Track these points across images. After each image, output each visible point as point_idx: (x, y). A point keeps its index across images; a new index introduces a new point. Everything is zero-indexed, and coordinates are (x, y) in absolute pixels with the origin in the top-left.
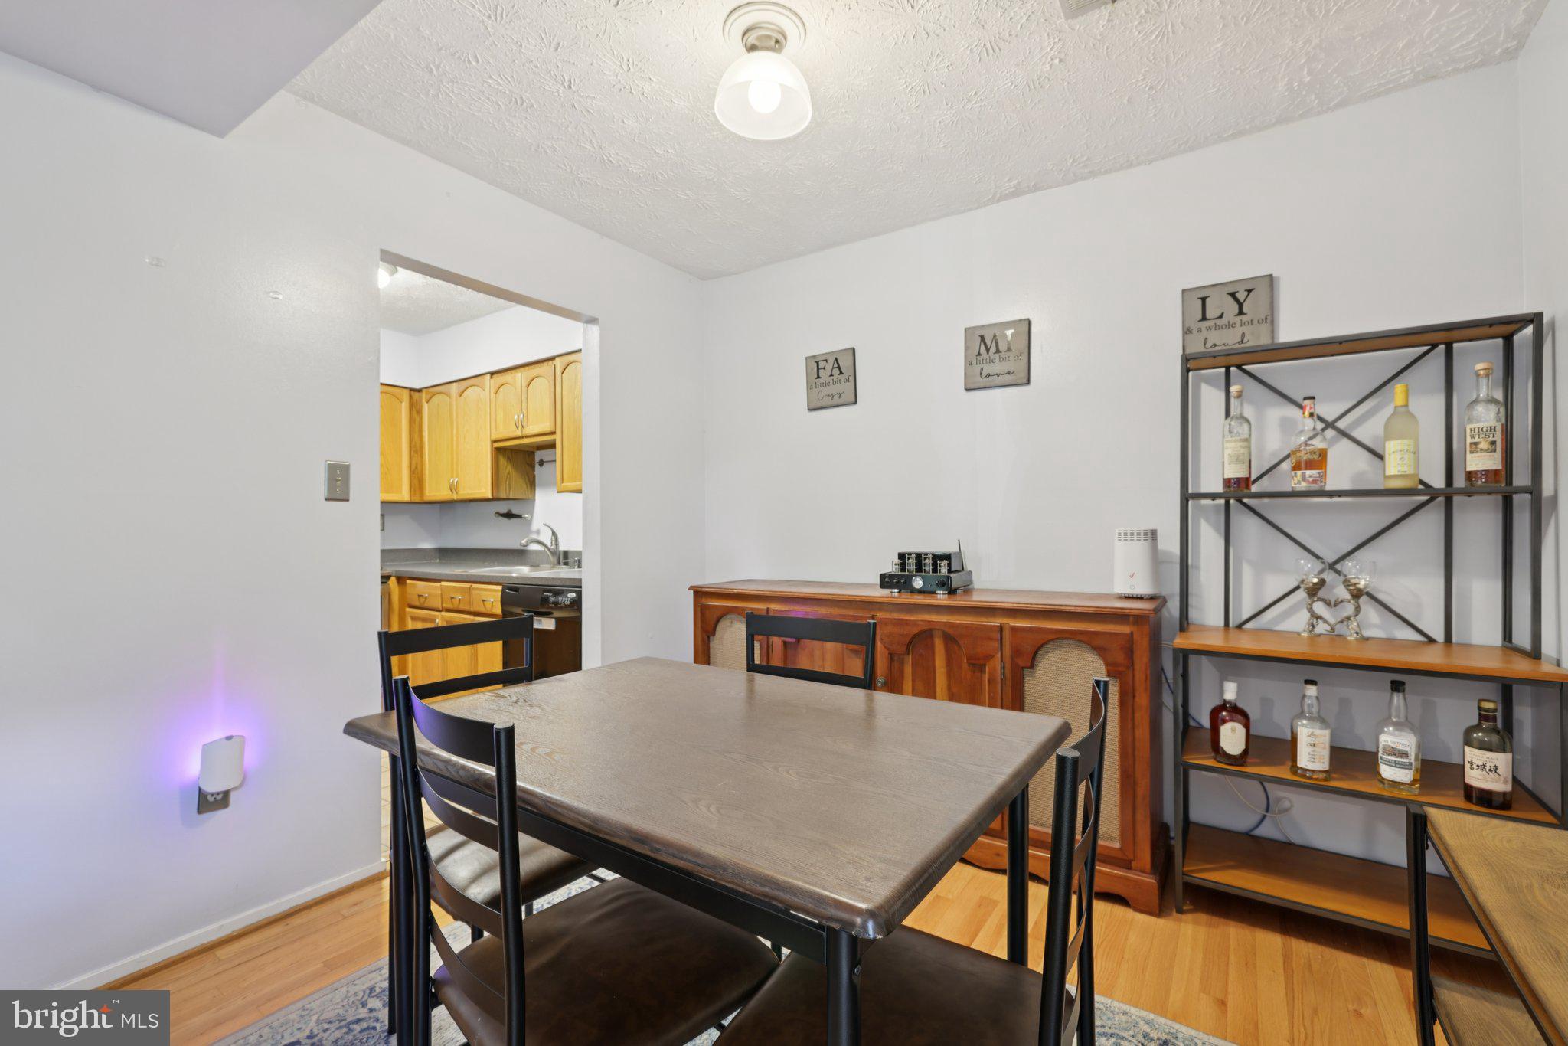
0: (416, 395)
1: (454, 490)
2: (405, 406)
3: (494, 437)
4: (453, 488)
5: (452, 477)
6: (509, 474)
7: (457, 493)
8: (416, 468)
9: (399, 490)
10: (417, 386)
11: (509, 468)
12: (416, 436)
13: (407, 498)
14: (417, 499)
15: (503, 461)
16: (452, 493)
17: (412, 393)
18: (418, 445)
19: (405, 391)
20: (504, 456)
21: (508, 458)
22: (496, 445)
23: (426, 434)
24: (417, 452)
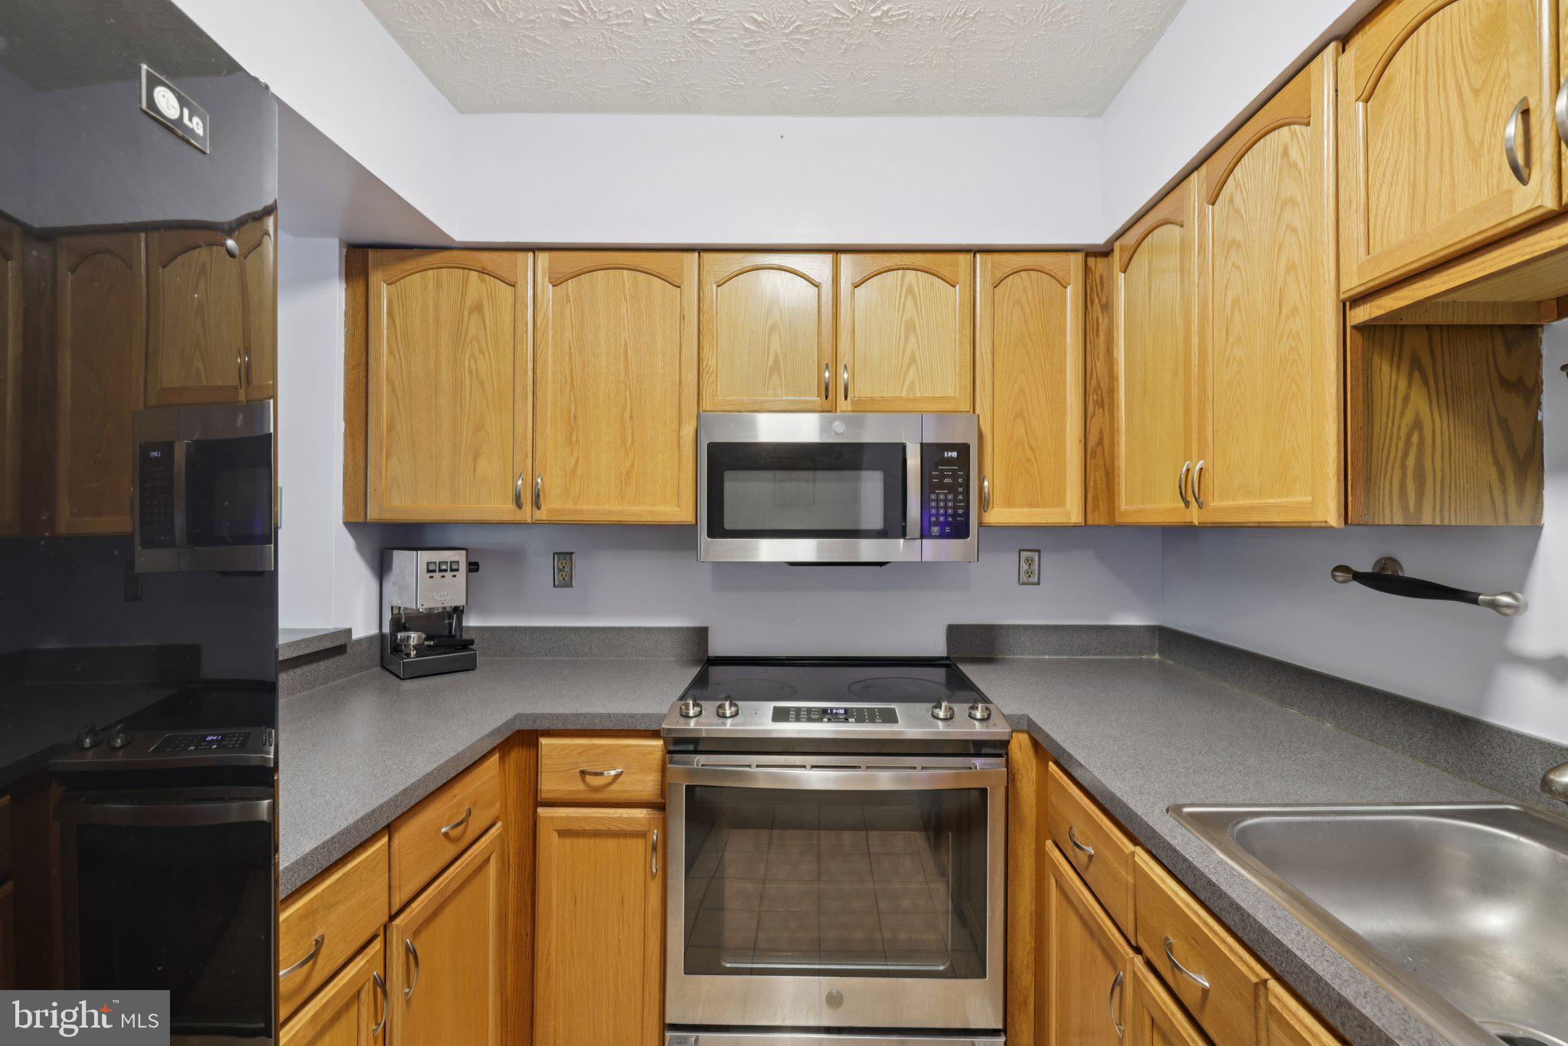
0: (1098, 265)
1: (1191, 498)
2: (1072, 295)
3: (1353, 283)
4: (1189, 490)
5: (1187, 456)
6: (1417, 424)
7: (1200, 506)
8: (1100, 441)
9: (1059, 500)
10: (1098, 237)
11: (1419, 402)
12: (1100, 365)
13: (1075, 517)
14: (1098, 518)
15: (1388, 376)
16: (1187, 504)
17: (1091, 261)
18: (1104, 385)
19: (1072, 256)
20: (1396, 358)
21: (1416, 364)
22: (1362, 314)
23: (1120, 354)
24: (1102, 405)
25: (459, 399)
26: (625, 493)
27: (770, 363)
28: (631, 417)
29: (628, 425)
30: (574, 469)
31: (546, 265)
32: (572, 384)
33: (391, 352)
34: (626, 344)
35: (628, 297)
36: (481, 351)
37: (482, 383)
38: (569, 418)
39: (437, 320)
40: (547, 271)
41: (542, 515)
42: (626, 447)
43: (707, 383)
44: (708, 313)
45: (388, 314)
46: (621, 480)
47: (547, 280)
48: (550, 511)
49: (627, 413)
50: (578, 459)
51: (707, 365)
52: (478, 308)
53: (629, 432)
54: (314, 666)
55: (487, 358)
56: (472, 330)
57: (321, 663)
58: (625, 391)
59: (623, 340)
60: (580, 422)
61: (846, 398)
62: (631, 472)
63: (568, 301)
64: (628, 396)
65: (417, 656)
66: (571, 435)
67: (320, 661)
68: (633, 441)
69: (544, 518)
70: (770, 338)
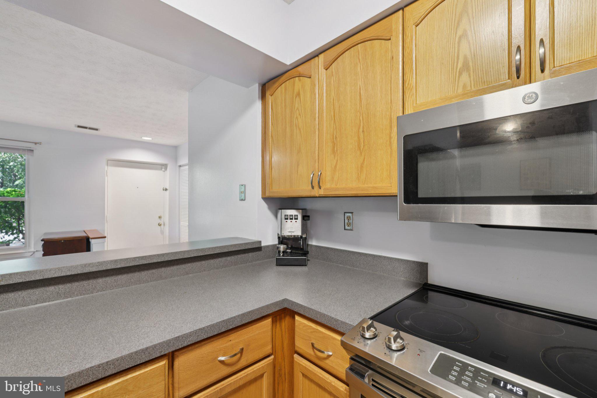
25: (292, 139)
26: (360, 177)
27: (460, 65)
28: (363, 131)
29: (362, 136)
30: (336, 166)
31: (323, 61)
32: (334, 119)
33: (272, 124)
34: (360, 89)
35: (361, 60)
36: (300, 115)
37: (300, 129)
38: (333, 138)
39: (285, 106)
40: (323, 63)
41: (322, 192)
42: (360, 150)
43: (409, 97)
44: (409, 48)
45: (271, 109)
46: (358, 170)
47: (323, 68)
48: (325, 189)
49: (361, 130)
50: (337, 161)
51: (408, 84)
52: (298, 94)
53: (362, 141)
54: (246, 255)
55: (302, 118)
56: (297, 105)
57: (250, 254)
58: (360, 116)
59: (358, 86)
60: (338, 139)
61: (543, 71)
62: (363, 164)
63: (333, 75)
64: (361, 119)
65: (283, 256)
66: (334, 147)
67: (249, 253)
68: (364, 145)
69: (322, 193)
70: (459, 46)
